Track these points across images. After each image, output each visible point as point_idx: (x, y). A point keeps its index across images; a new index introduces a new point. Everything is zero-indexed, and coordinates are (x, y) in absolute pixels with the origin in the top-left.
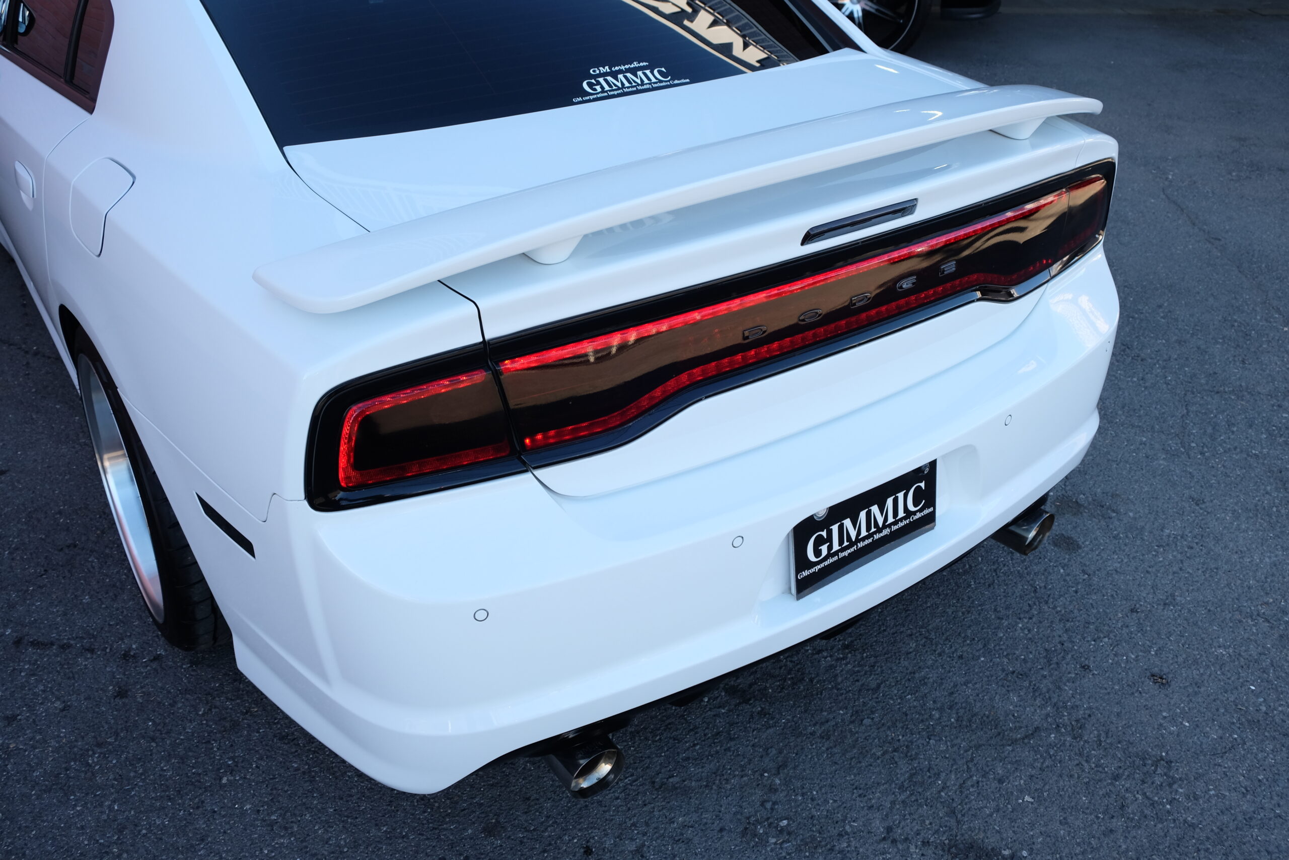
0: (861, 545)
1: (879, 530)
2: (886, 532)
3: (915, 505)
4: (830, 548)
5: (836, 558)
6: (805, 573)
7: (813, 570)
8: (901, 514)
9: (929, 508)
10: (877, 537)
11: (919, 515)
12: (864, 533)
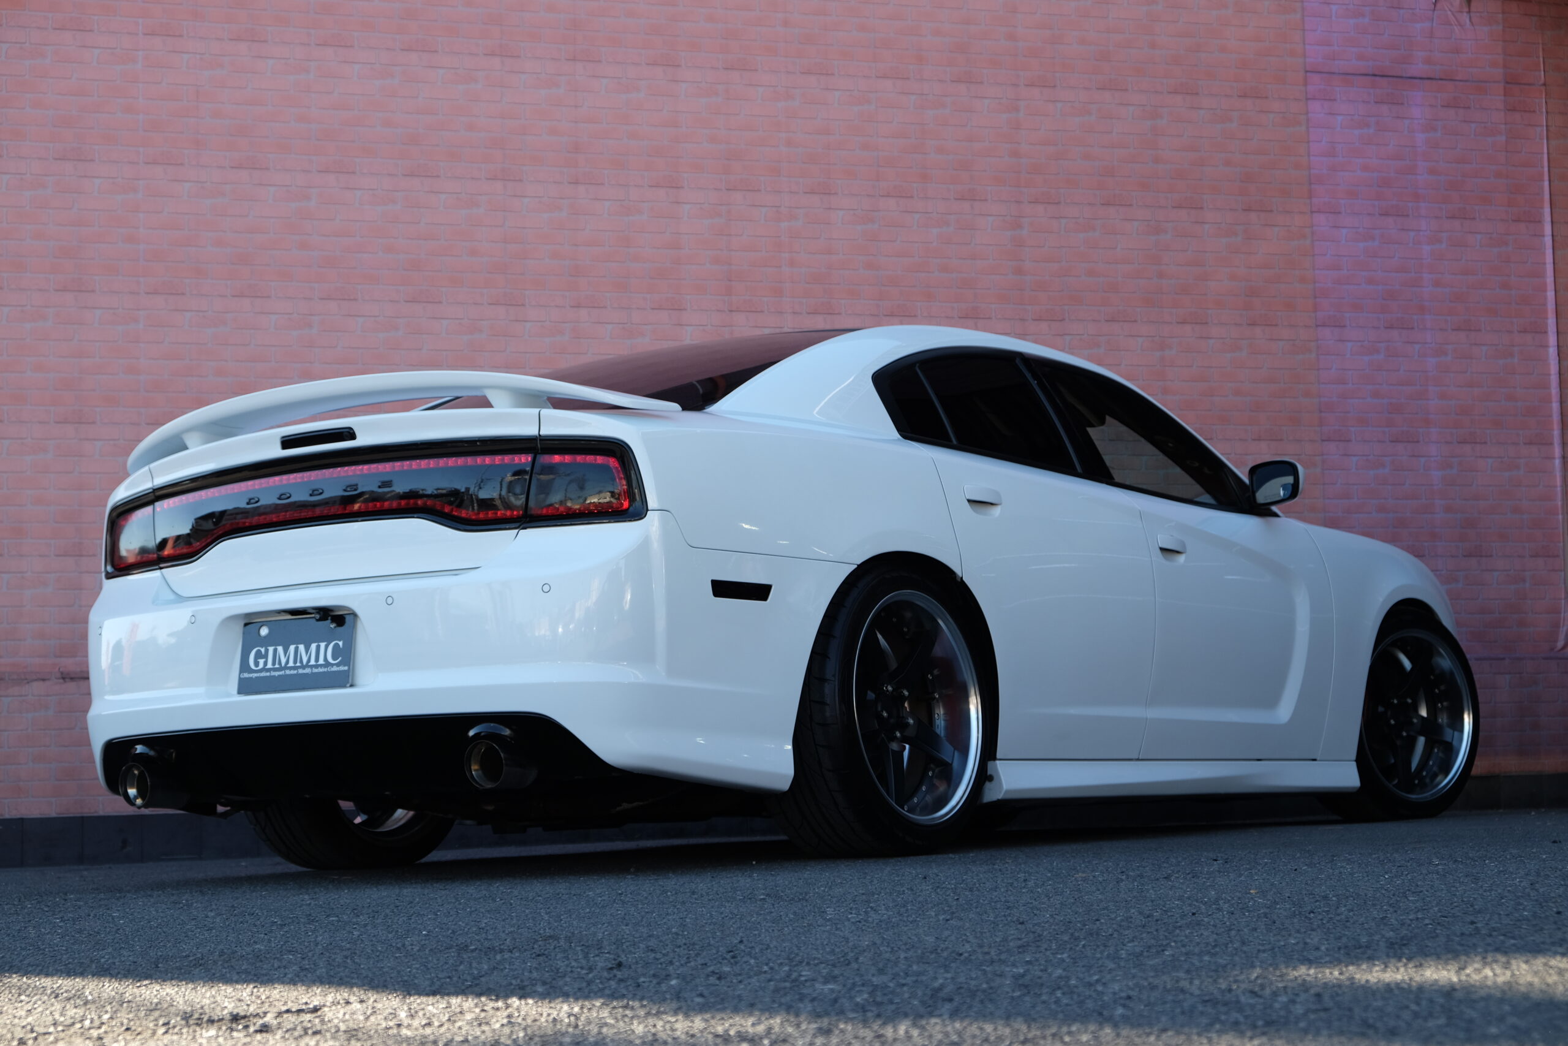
0: (288, 672)
1: (303, 667)
2: (308, 671)
3: (334, 658)
4: (266, 663)
5: (268, 674)
6: (246, 675)
7: (251, 675)
8: (321, 661)
9: (345, 666)
10: (301, 671)
11: (335, 669)
12: (291, 664)
